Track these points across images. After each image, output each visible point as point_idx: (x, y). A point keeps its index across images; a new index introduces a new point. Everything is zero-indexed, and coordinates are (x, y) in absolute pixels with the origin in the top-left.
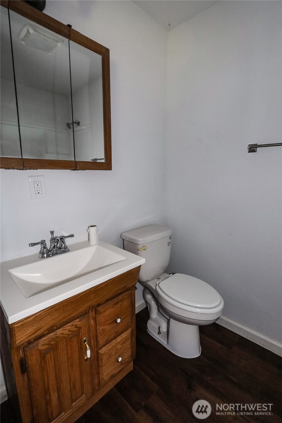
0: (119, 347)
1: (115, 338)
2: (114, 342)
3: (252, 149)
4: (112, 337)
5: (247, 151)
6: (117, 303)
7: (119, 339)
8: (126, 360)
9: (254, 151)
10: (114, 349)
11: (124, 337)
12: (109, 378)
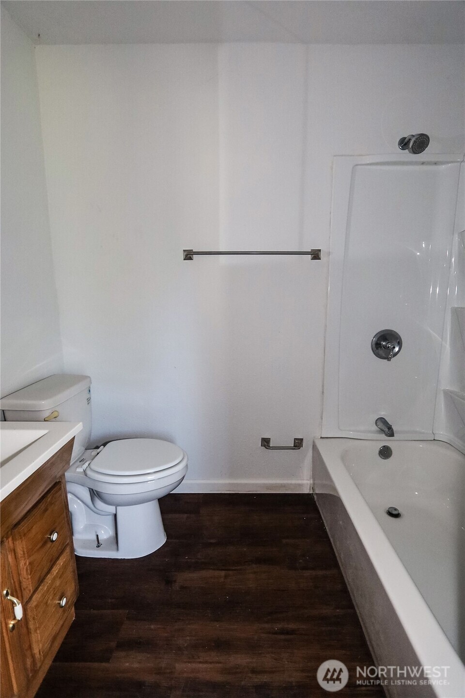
0: (58, 583)
1: (49, 571)
2: (50, 577)
3: (189, 255)
4: (46, 570)
5: (182, 257)
6: (46, 510)
7: (55, 570)
8: (70, 602)
9: (191, 259)
10: (51, 589)
11: (61, 564)
12: (49, 645)
